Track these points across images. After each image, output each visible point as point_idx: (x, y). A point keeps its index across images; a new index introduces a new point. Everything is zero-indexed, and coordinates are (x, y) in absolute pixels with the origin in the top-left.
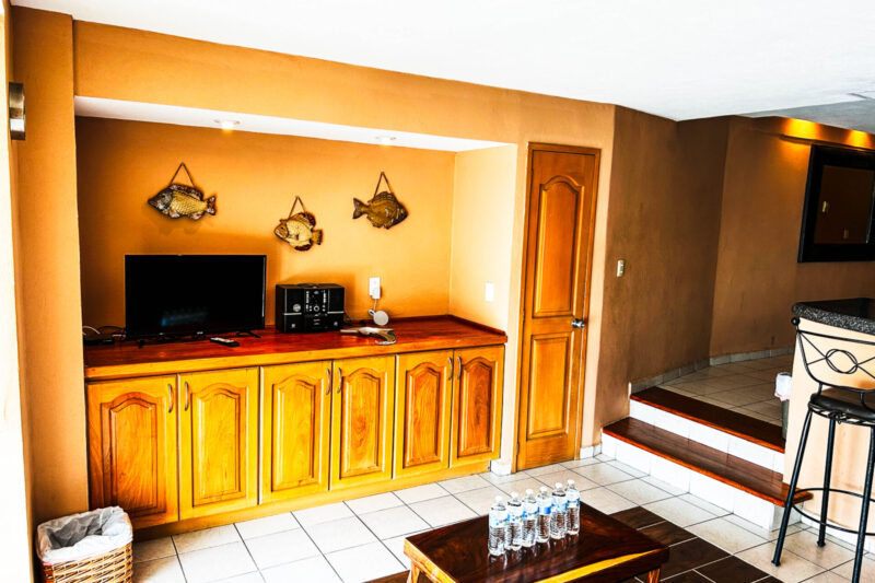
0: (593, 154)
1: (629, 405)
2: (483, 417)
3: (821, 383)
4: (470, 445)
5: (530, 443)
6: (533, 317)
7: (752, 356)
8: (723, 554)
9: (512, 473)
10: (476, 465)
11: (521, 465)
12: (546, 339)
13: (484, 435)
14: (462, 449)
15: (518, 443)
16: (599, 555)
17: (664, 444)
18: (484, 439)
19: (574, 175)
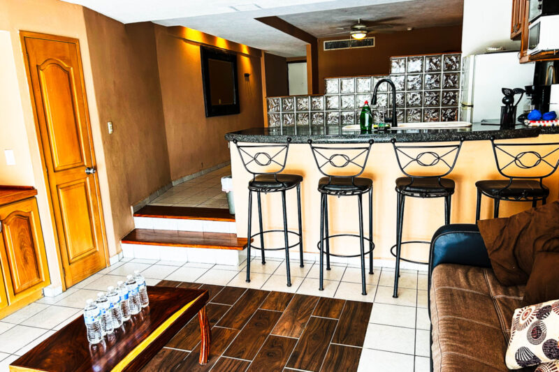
0: (73, 42)
1: (133, 221)
2: (30, 258)
3: (254, 174)
4: (23, 282)
5: (72, 266)
6: (55, 171)
7: (194, 176)
8: (220, 287)
9: (64, 291)
10: (31, 297)
11: (69, 284)
12: (69, 186)
13: (34, 270)
14: (17, 287)
15: (63, 268)
16: (170, 312)
17: (165, 238)
18: (35, 274)
19: (63, 58)
